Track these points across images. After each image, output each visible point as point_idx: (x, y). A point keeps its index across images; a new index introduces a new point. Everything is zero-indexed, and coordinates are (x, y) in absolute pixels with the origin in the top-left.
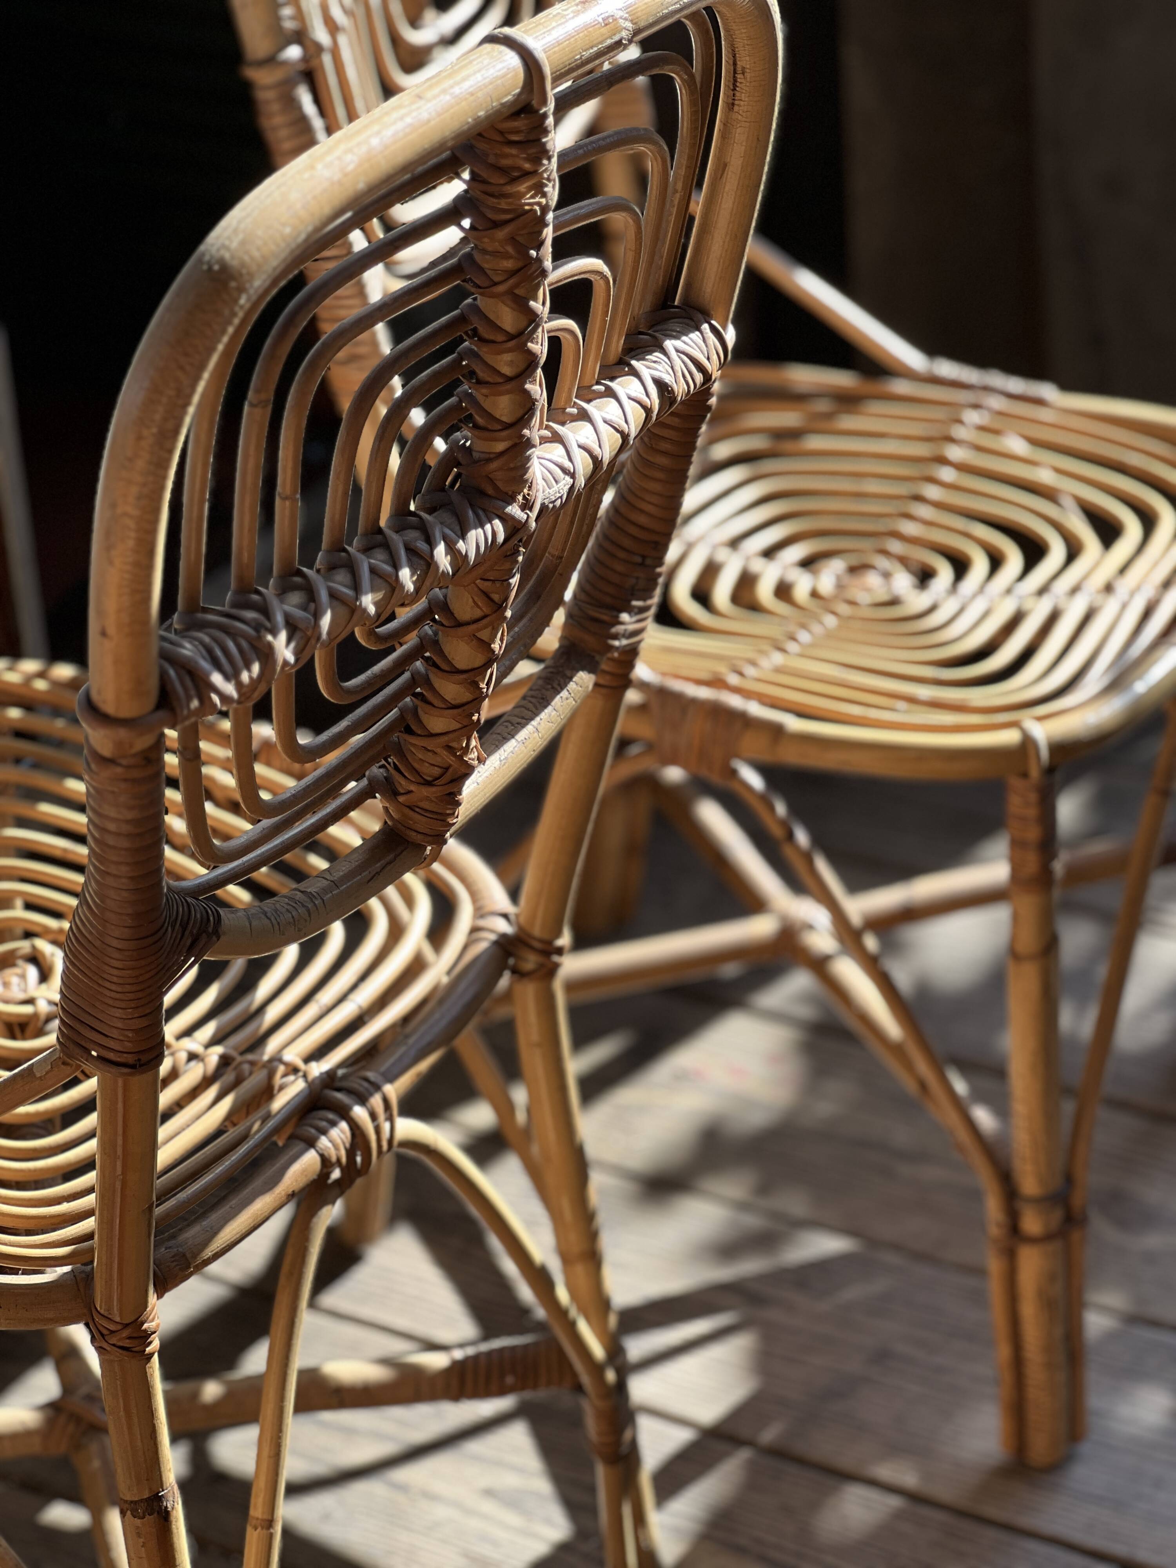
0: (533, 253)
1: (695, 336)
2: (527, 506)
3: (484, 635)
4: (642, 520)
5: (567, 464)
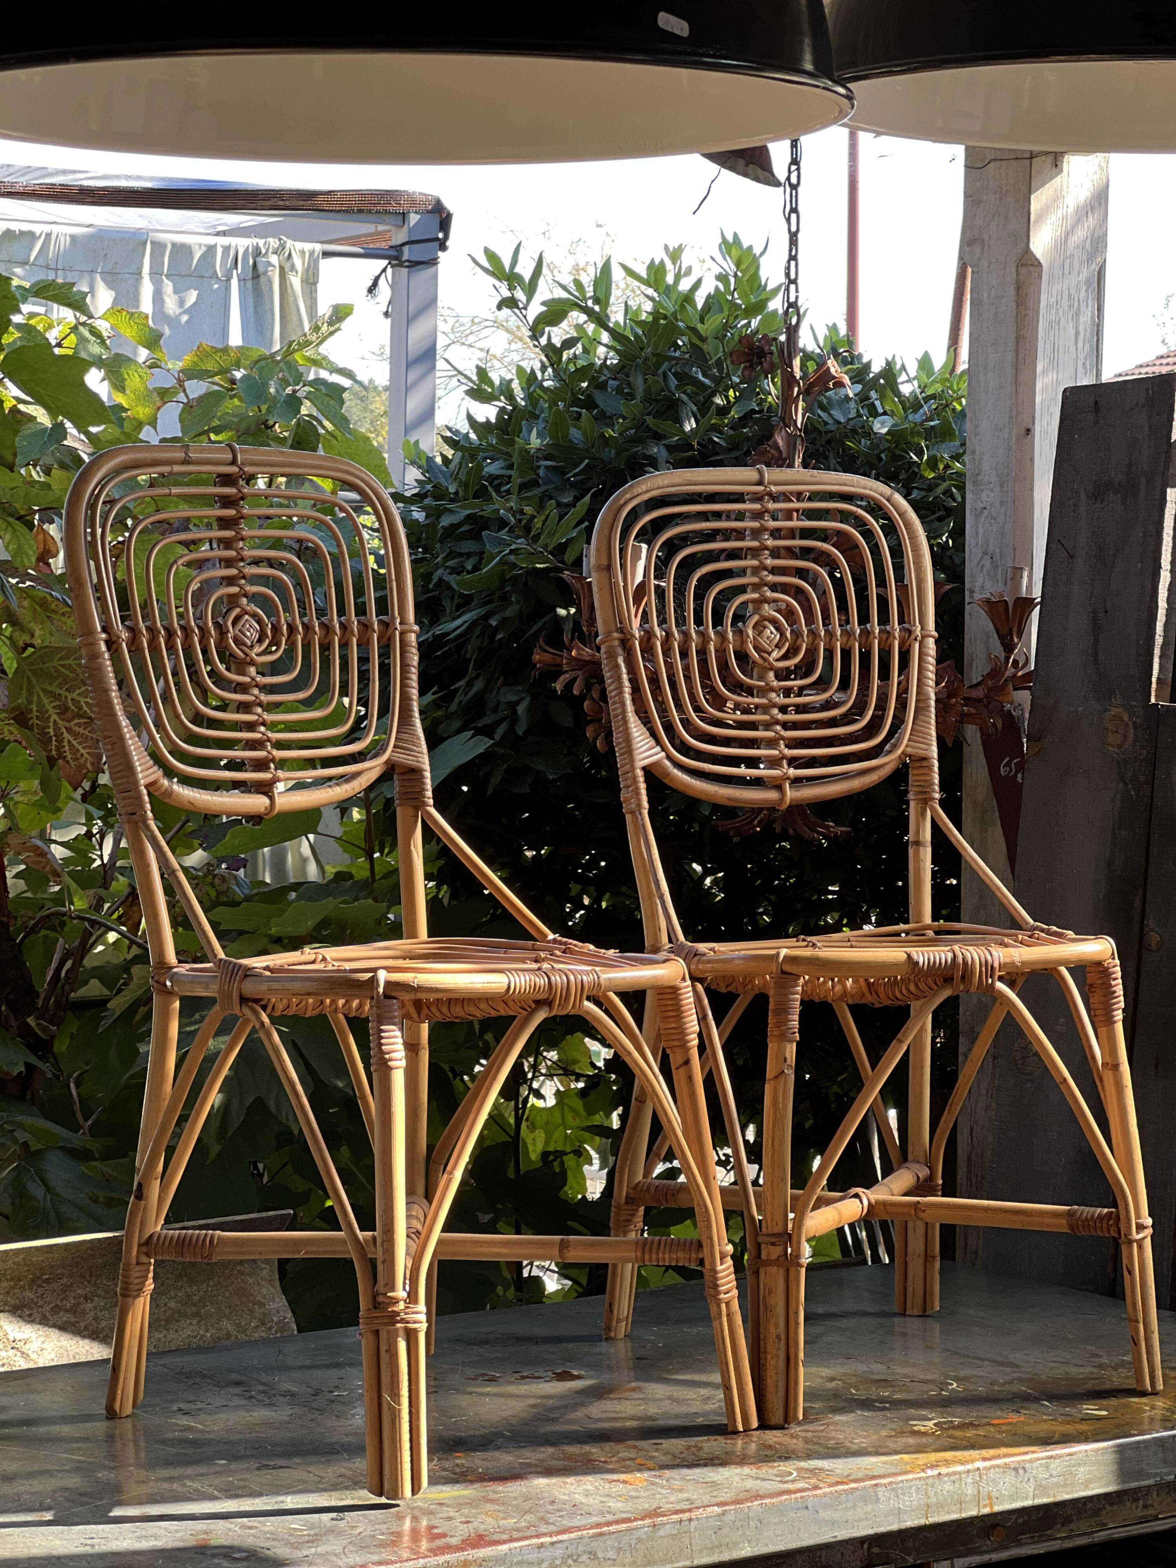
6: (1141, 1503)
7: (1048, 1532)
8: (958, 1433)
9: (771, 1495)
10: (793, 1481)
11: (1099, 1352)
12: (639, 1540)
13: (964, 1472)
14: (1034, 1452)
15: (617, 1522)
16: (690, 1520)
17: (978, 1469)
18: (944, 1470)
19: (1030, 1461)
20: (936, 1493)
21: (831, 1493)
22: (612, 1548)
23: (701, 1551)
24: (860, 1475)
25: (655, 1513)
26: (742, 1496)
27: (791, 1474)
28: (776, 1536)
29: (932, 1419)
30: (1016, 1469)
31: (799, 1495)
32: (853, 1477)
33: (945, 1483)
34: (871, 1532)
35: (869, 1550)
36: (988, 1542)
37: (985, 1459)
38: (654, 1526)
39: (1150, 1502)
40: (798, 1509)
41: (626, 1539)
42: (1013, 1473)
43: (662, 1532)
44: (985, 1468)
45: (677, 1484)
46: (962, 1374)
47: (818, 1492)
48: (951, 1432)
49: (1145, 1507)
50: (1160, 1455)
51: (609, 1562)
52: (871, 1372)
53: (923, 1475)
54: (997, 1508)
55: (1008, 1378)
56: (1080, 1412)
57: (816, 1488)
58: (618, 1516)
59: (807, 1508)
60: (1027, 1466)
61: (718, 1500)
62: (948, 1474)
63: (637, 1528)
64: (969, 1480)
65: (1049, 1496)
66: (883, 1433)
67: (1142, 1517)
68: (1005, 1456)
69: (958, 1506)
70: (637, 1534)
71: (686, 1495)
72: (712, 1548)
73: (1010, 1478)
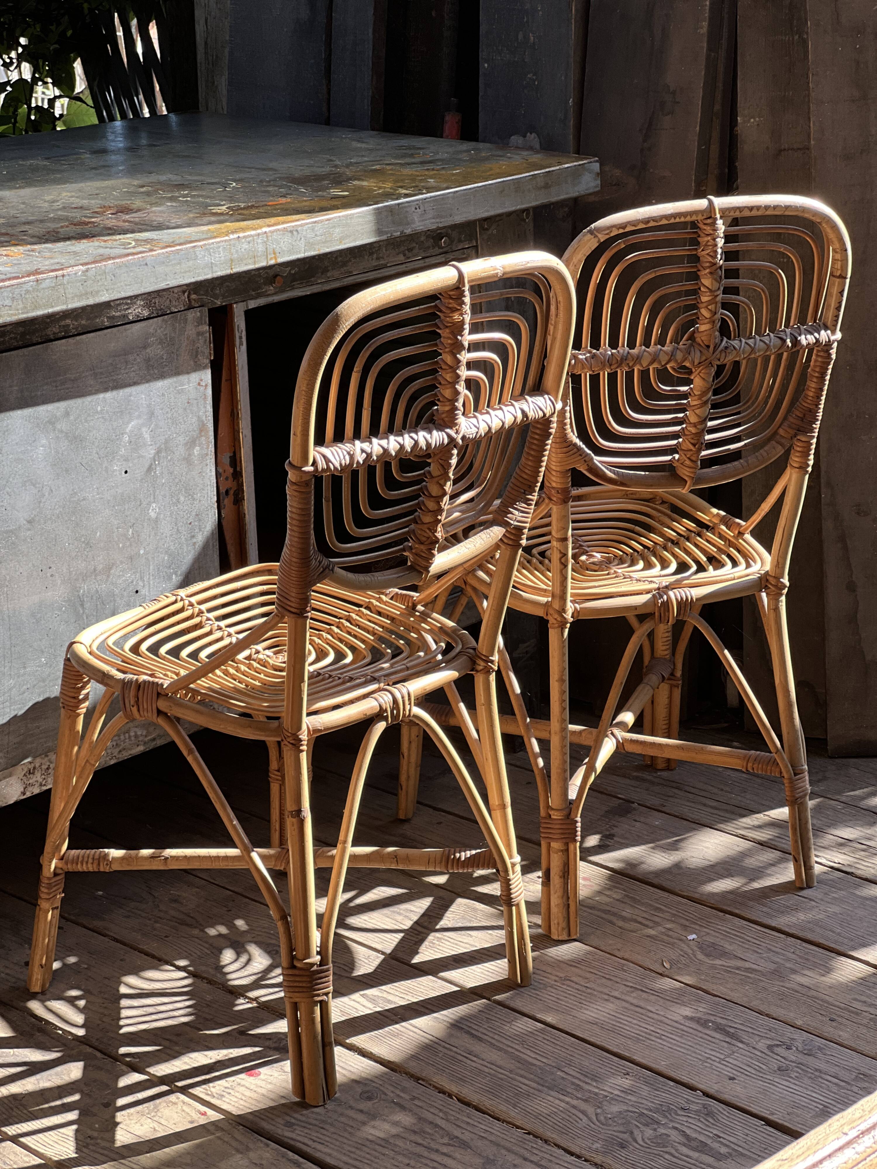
0: (459, 337)
1: (541, 398)
2: (457, 432)
3: (442, 482)
4: (525, 476)
5: (477, 425)
6: (375, 256)
7: (312, 279)
8: (245, 212)
9: (120, 257)
10: (134, 247)
11: (332, 158)
12: (27, 291)
13: (256, 235)
14: (303, 219)
15: (9, 279)
16: (63, 276)
17: (265, 232)
18: (241, 235)
19: (301, 225)
20: (237, 251)
21: (163, 253)
22: (8, 297)
23: (73, 298)
24: (182, 241)
25: (37, 272)
26: (98, 258)
27: (130, 244)
28: (126, 285)
29: (224, 205)
30: (291, 232)
31: (140, 256)
32: (178, 242)
33: (243, 243)
34: (193, 280)
35: (188, 297)
36: (272, 288)
37: (269, 226)
38: (37, 281)
39: (381, 255)
40: (140, 265)
41: (17, 291)
42: (290, 234)
43: (43, 285)
44: (270, 231)
45: (48, 254)
46: (238, 177)
47: (154, 253)
48: (240, 211)
49: (378, 259)
50: (390, 218)
51: (7, 308)
52: (170, 180)
53: (227, 238)
54: (280, 260)
55: (272, 178)
56: (329, 193)
57: (151, 250)
58: (8, 276)
59: (146, 264)
60: (299, 229)
61: (81, 262)
62: (244, 237)
63: (25, 283)
64: (260, 241)
65: (315, 250)
66: (191, 215)
67: (376, 266)
68: (283, 223)
69: (253, 260)
70: (25, 287)
71: (56, 261)
72: (81, 296)
73: (287, 239)
